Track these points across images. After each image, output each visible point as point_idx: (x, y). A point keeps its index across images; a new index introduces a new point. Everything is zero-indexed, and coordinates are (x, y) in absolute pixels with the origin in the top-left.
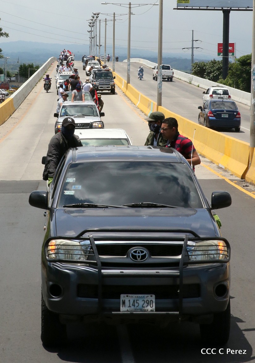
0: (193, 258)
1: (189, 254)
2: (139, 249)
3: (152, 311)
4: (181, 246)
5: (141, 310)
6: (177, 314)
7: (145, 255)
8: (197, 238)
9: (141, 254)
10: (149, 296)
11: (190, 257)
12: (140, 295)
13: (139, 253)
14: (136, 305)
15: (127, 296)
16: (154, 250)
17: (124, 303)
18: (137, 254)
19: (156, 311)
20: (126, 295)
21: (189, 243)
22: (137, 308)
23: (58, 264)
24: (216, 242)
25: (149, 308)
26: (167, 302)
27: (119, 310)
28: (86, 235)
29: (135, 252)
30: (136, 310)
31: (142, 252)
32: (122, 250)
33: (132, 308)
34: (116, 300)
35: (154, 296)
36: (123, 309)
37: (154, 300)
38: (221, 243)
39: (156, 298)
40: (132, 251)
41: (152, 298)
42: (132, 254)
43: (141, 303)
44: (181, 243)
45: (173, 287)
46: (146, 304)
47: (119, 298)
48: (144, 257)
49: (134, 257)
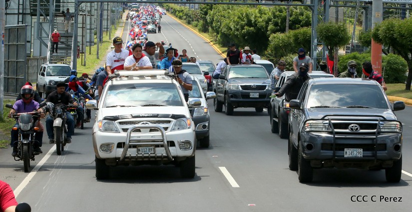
0: (383, 130)
1: (381, 128)
2: (354, 125)
3: (361, 157)
4: (376, 124)
5: (355, 157)
8: (385, 120)
10: (360, 149)
11: (381, 130)
12: (355, 149)
13: (354, 127)
14: (353, 154)
15: (348, 150)
16: (363, 126)
17: (346, 153)
19: (363, 157)
21: (381, 122)
22: (353, 156)
23: (311, 133)
24: (395, 123)
25: (359, 156)
26: (369, 153)
27: (344, 156)
28: (326, 118)
29: (352, 127)
31: (356, 127)
32: (346, 126)
33: (351, 155)
34: (342, 152)
35: (362, 149)
36: (346, 156)
38: (398, 123)
39: (363, 151)
40: (350, 126)
43: (355, 153)
44: (377, 122)
45: (373, 145)
46: (358, 154)
47: (344, 150)
48: (357, 129)
49: (352, 129)
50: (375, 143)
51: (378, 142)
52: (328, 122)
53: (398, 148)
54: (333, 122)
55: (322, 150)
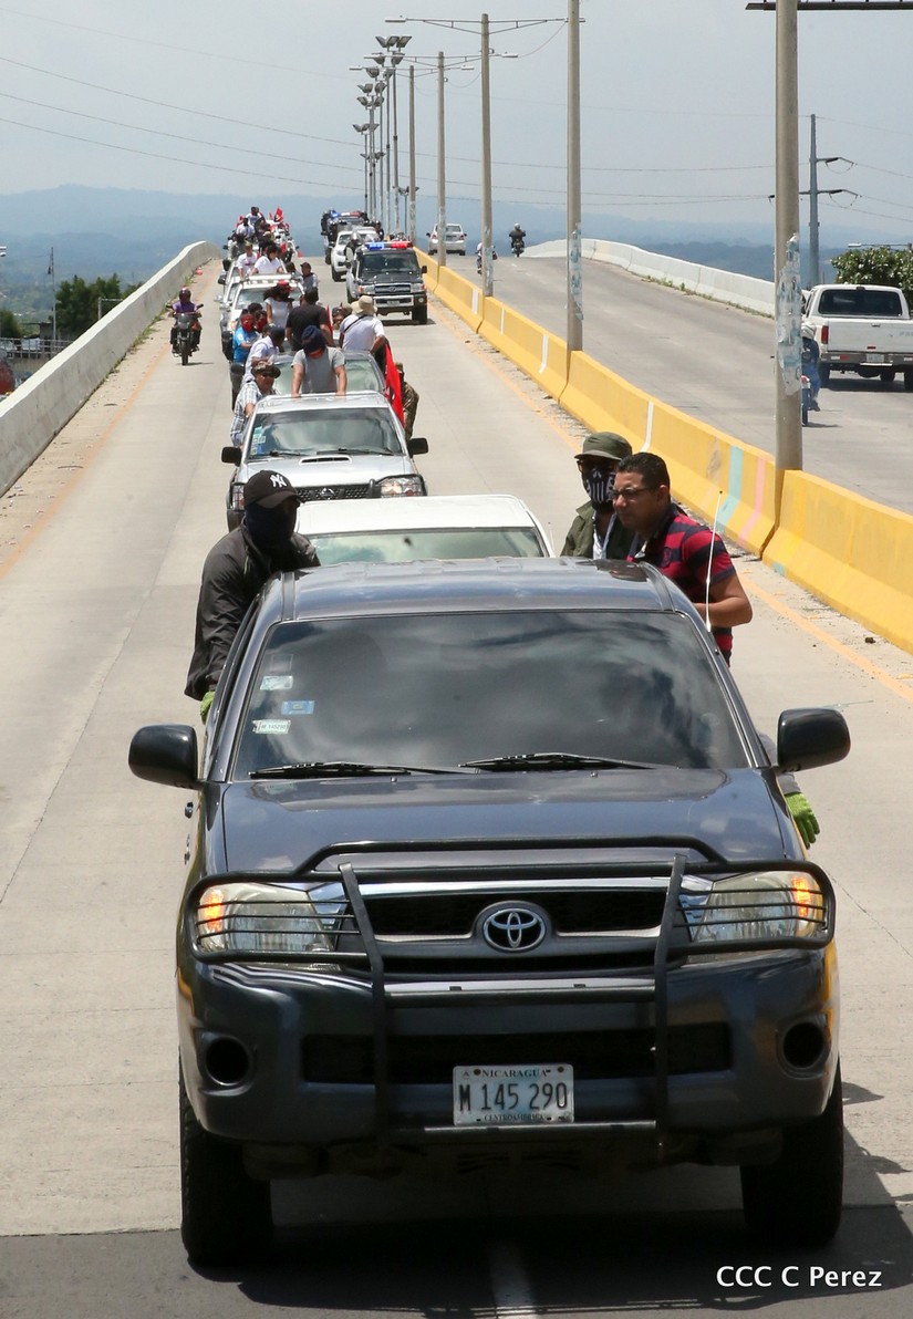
0: (705, 935)
1: (691, 920)
2: (514, 908)
3: (563, 1119)
4: (657, 895)
5: (527, 1120)
6: (649, 1129)
7: (537, 928)
8: (715, 864)
9: (521, 926)
10: (553, 1068)
11: (694, 930)
12: (522, 1068)
13: (514, 921)
14: (509, 1101)
15: (477, 1072)
16: (568, 910)
17: (465, 1095)
18: (508, 927)
19: (576, 1120)
20: (472, 1069)
21: (690, 882)
22: (513, 1112)
23: (233, 969)
24: (782, 877)
25: (554, 1111)
26: (617, 1090)
27: (450, 1122)
28: (330, 865)
29: (502, 918)
30: (506, 1121)
31: (526, 918)
32: (455, 913)
33: (496, 1112)
34: (439, 1088)
35: (569, 1069)
36: (465, 1118)
37: (570, 1084)
38: (802, 881)
39: (577, 1078)
40: (489, 916)
41: (565, 1075)
42: (491, 927)
43: (525, 1093)
44: (662, 882)
45: (637, 1037)
46: (542, 1099)
47: (449, 1079)
48: (531, 935)
49: (499, 936)
50: (652, 1022)
51: (678, 1018)
52: (337, 889)
53: (809, 1042)
54: (367, 890)
55: (307, 1076)
